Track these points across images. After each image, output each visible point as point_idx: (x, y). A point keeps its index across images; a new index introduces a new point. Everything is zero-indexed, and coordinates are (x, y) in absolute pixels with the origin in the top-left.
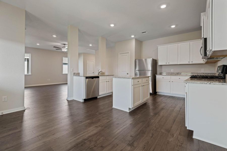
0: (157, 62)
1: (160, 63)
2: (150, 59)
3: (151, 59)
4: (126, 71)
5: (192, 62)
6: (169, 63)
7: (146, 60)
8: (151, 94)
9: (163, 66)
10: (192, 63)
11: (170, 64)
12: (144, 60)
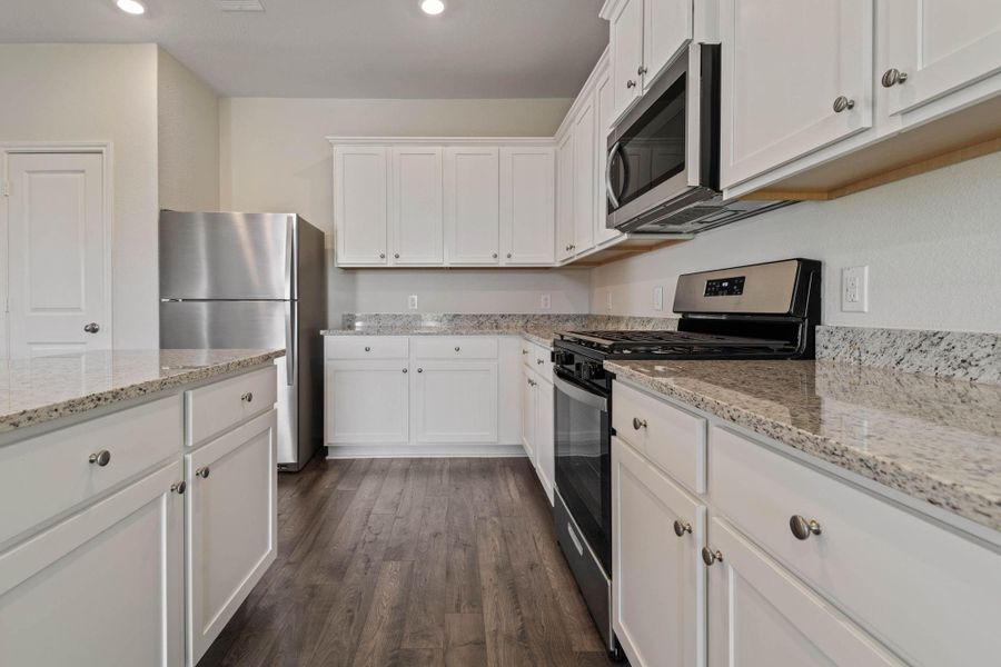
0: (328, 246)
1: (344, 254)
2: (284, 217)
3: (290, 219)
4: (79, 309)
5: (509, 256)
6: (397, 257)
7: (252, 219)
8: (284, 472)
9: (361, 276)
10: (508, 261)
11: (404, 261)
12: (238, 217)
